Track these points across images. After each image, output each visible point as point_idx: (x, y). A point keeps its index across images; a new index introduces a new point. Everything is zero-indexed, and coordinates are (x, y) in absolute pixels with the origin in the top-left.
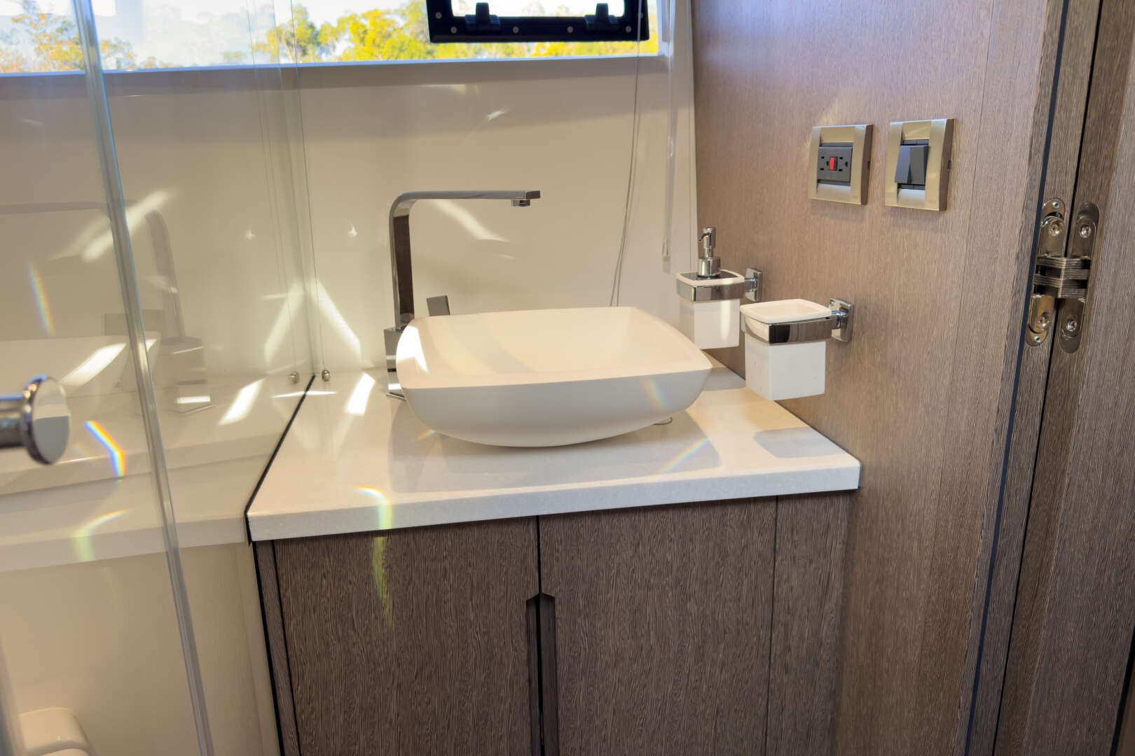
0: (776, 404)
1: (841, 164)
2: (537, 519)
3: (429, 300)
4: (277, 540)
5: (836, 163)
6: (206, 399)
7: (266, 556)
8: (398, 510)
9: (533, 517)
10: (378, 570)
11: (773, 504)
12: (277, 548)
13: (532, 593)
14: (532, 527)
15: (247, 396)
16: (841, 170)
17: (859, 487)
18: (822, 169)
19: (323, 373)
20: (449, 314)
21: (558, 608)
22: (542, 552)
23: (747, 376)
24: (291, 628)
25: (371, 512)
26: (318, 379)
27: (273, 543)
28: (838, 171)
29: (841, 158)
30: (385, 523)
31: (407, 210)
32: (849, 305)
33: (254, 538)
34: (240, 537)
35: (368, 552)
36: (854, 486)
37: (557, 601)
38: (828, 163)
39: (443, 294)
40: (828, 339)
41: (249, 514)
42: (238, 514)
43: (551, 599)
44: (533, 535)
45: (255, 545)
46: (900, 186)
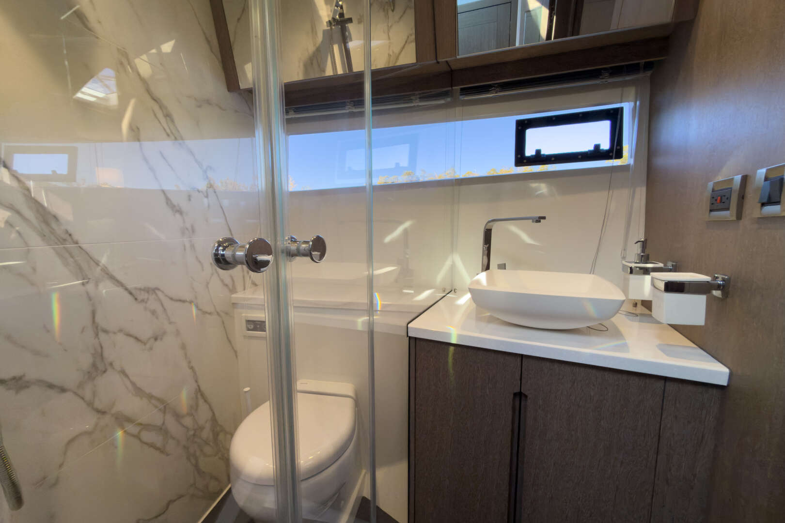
0: (669, 326)
1: (724, 199)
2: (522, 356)
3: (498, 265)
4: (417, 338)
5: (721, 198)
6: (412, 292)
7: (413, 342)
8: (460, 336)
9: (519, 355)
10: (450, 359)
11: (663, 382)
12: (417, 341)
13: (517, 390)
14: (519, 359)
15: (426, 294)
16: (723, 203)
17: (728, 385)
18: (713, 204)
19: (455, 290)
20: (505, 269)
21: (529, 401)
22: (523, 373)
23: (653, 311)
24: (418, 374)
25: (449, 335)
26: (453, 292)
27: (416, 338)
28: (722, 204)
29: (724, 196)
30: (454, 341)
31: (492, 226)
32: (727, 277)
33: (409, 335)
34: (405, 334)
35: (448, 350)
36: (725, 384)
37: (528, 398)
38: (716, 200)
39: (504, 263)
40: (708, 294)
41: (409, 325)
42: (405, 325)
43: (526, 396)
44: (519, 364)
45: (410, 338)
46: (763, 205)
